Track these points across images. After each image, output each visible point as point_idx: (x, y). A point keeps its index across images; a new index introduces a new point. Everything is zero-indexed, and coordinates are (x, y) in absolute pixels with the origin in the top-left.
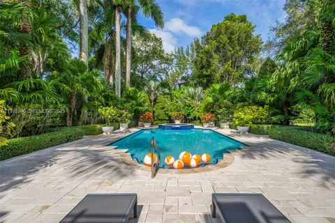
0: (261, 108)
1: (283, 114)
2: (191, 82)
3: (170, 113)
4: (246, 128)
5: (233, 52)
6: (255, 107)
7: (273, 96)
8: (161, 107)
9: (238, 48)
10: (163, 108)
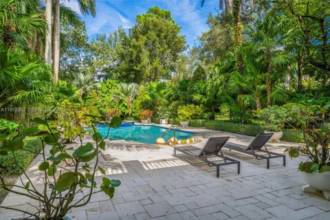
0: (197, 107)
1: (211, 111)
2: (114, 75)
3: (104, 110)
4: (186, 123)
5: (161, 49)
6: (192, 106)
7: (206, 98)
8: (94, 103)
9: (166, 46)
10: (96, 105)
